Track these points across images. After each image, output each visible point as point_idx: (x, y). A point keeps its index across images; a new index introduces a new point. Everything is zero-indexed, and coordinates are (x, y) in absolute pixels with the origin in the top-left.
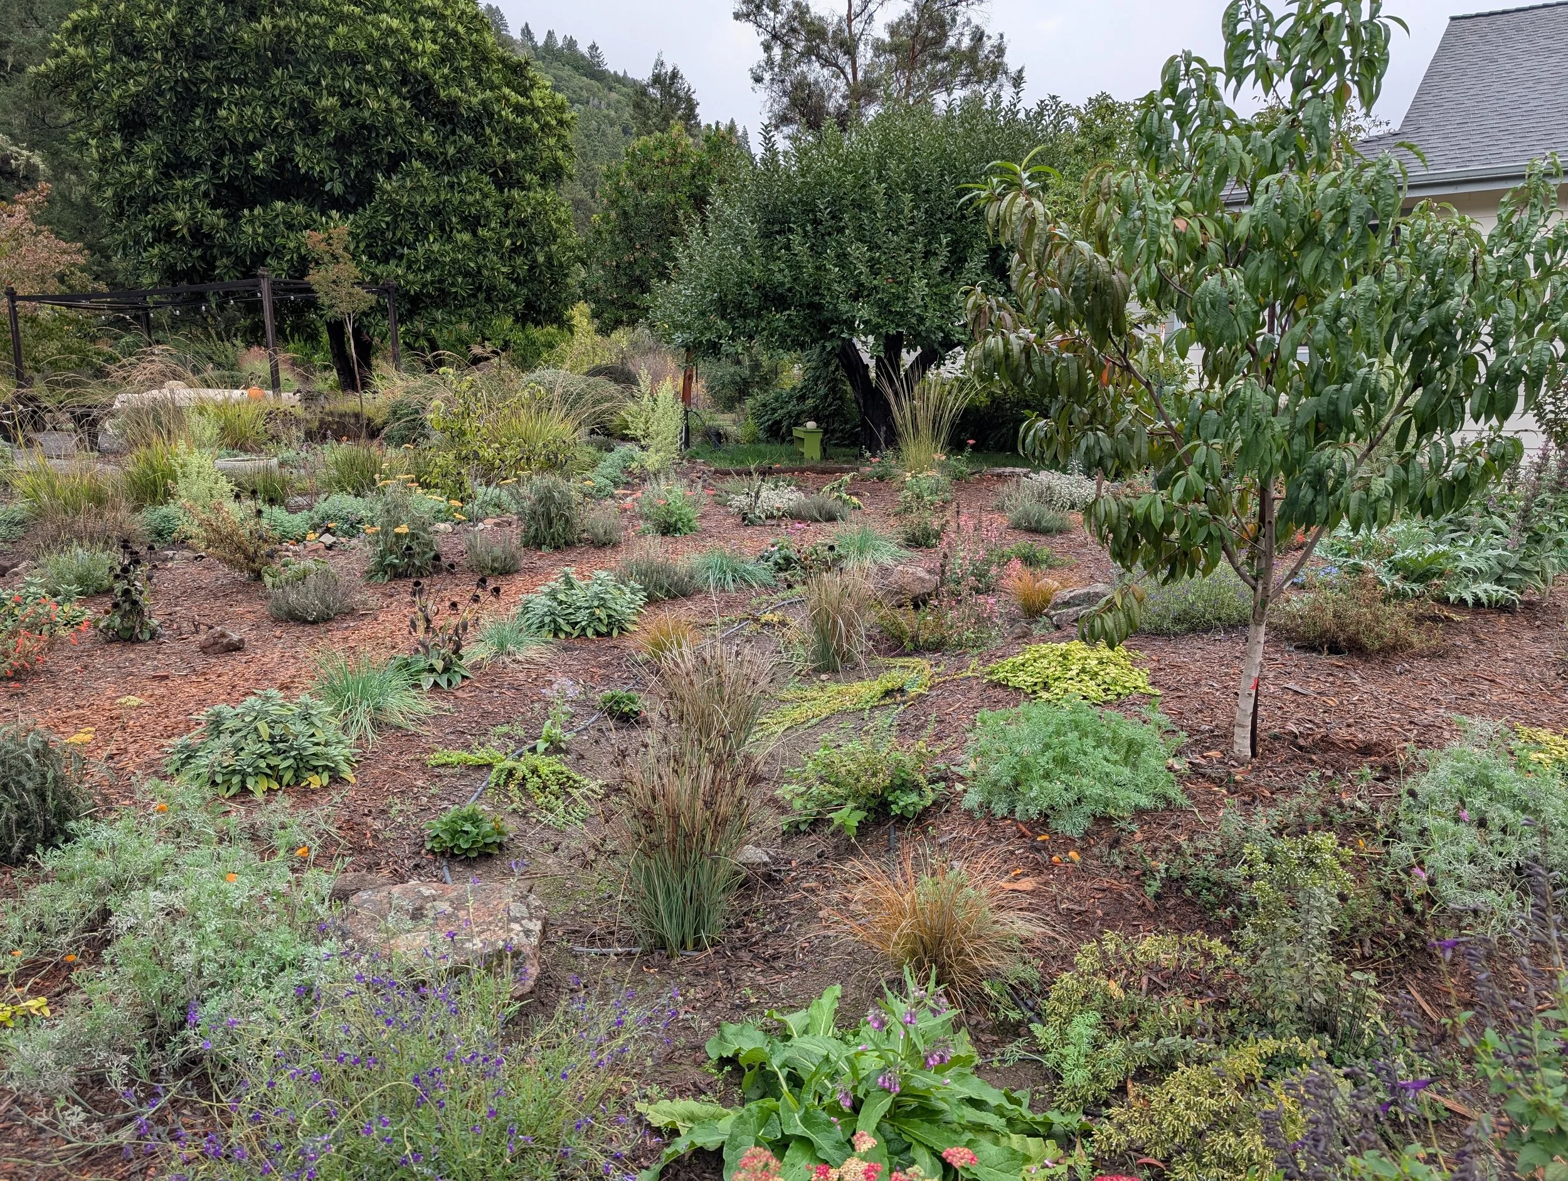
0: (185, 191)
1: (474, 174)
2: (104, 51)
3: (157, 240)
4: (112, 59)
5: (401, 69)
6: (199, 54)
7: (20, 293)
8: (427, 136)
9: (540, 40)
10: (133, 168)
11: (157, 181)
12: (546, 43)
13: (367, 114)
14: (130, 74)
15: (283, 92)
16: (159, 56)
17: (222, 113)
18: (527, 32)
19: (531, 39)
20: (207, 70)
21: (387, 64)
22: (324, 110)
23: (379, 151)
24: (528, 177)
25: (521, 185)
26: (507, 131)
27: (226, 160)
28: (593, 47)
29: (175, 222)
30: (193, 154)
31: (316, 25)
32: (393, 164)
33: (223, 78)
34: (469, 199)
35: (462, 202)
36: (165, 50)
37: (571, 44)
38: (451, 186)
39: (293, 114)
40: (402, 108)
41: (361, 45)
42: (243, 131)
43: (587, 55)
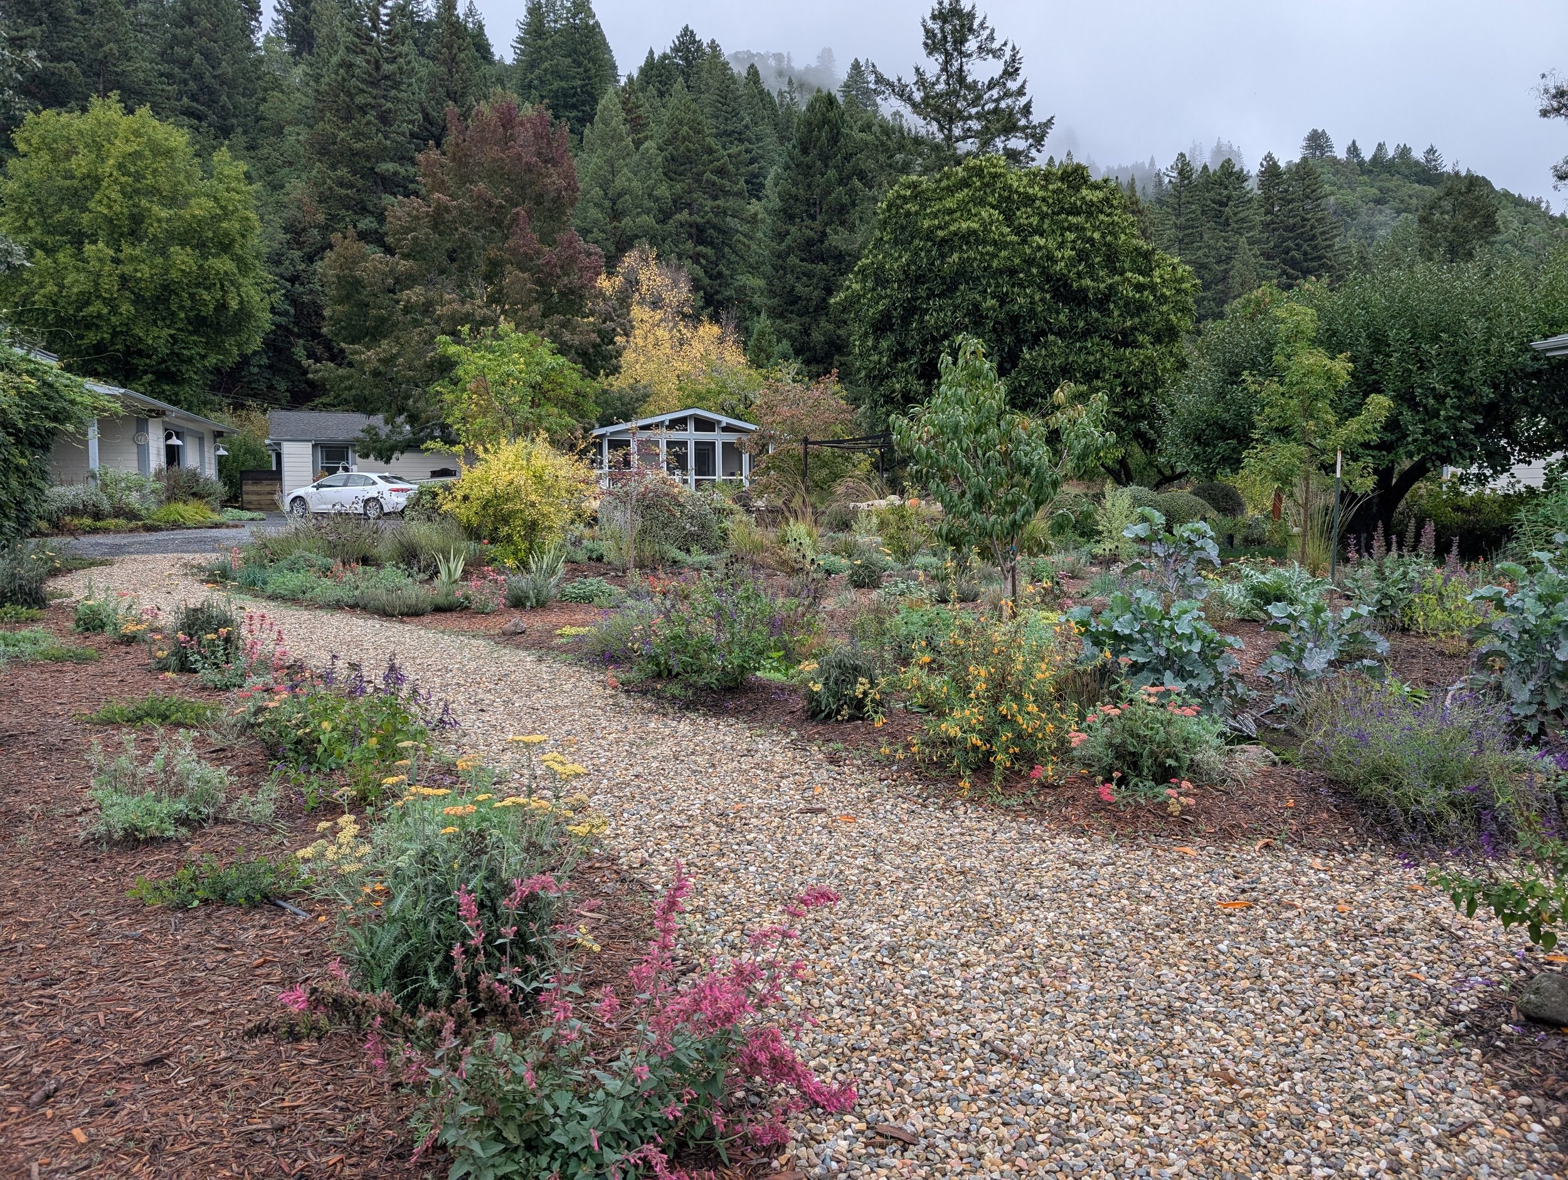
0: (903, 370)
1: (1097, 339)
2: (870, 284)
3: (886, 402)
4: (874, 289)
5: (1044, 271)
6: (919, 280)
7: (812, 439)
8: (1062, 317)
9: (1367, 154)
10: (876, 358)
11: (888, 365)
12: (1375, 157)
13: (1016, 307)
14: (881, 297)
15: (964, 300)
16: (896, 286)
17: (927, 318)
18: (1353, 150)
19: (1358, 155)
20: (922, 292)
21: (1034, 271)
22: (988, 309)
23: (1026, 331)
24: (1140, 338)
25: (1134, 344)
26: (1127, 304)
27: (928, 348)
28: (1431, 151)
29: (894, 391)
30: (910, 346)
31: (987, 253)
32: (1035, 340)
33: (931, 295)
34: (1091, 358)
35: (1085, 361)
36: (900, 282)
37: (1405, 152)
38: (1080, 349)
39: (968, 314)
40: (1042, 300)
41: (1017, 261)
42: (938, 329)
43: (1423, 161)
